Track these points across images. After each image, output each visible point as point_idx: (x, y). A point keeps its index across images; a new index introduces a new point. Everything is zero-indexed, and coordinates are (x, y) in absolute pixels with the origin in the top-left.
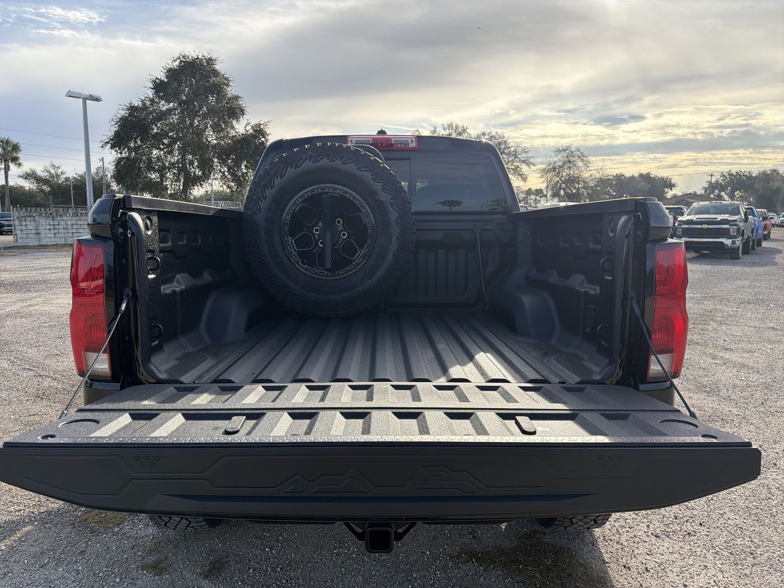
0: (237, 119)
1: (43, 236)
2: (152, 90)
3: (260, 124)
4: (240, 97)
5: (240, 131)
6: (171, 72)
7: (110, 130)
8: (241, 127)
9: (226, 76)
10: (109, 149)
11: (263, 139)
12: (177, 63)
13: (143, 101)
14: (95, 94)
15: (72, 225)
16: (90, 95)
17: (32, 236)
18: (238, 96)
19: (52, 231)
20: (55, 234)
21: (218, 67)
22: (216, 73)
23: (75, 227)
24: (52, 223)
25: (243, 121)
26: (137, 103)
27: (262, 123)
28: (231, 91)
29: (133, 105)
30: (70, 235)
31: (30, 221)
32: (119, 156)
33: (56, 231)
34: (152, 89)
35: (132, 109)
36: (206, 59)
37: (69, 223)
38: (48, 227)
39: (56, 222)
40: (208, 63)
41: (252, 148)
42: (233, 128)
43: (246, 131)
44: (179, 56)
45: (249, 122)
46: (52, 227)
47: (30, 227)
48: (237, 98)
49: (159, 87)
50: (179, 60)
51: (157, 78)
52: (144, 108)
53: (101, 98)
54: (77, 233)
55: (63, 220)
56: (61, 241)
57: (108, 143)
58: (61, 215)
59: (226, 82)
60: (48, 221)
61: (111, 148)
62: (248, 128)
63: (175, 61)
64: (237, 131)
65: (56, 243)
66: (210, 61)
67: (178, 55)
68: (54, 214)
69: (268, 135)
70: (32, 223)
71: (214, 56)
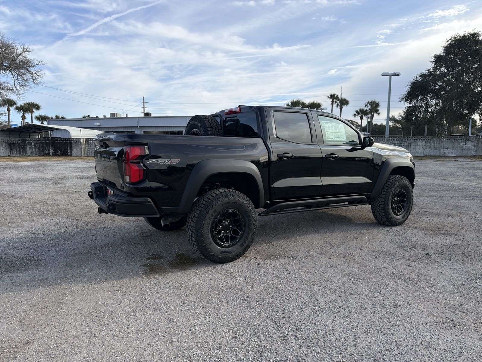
2: (432, 63)
6: (447, 49)
10: (403, 102)
12: (450, 42)
14: (397, 72)
16: (395, 73)
26: (425, 72)
29: (423, 73)
32: (409, 105)
36: (471, 35)
40: (473, 37)
49: (438, 60)
50: (451, 40)
53: (400, 74)
57: (403, 99)
61: (405, 101)
63: (448, 41)
66: (475, 35)
67: (450, 38)
71: (477, 31)
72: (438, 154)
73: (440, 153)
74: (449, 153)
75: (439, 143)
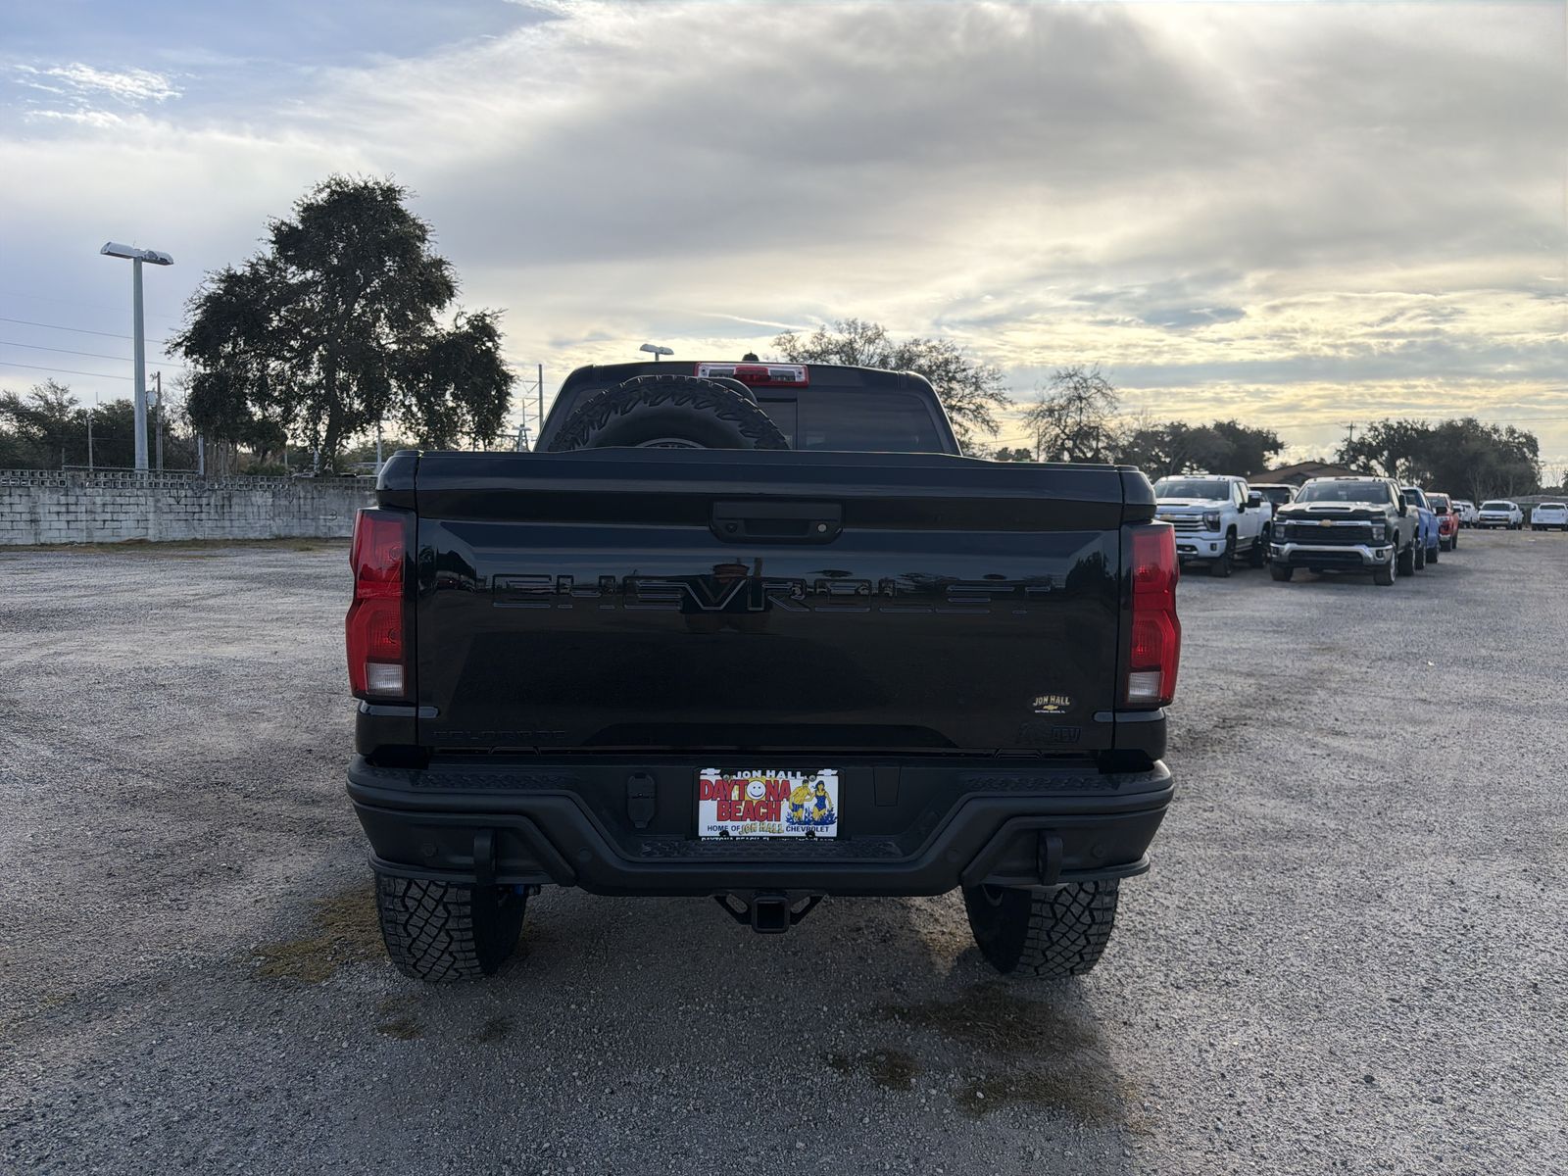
0: (441, 306)
1: (44, 525)
2: (272, 245)
3: (485, 315)
4: (444, 263)
5: (443, 327)
6: (310, 212)
7: (185, 321)
8: (446, 320)
9: (420, 222)
10: (181, 357)
11: (490, 344)
12: (325, 195)
13: (252, 265)
14: (160, 249)
15: (104, 505)
16: (150, 252)
17: (22, 526)
18: (441, 260)
19: (63, 517)
20: (68, 522)
21: (404, 204)
22: (400, 216)
23: (109, 509)
24: (63, 500)
25: (451, 308)
26: (241, 269)
27: (487, 313)
28: (430, 250)
29: (232, 272)
30: (99, 524)
31: (20, 496)
32: (201, 370)
33: (71, 517)
34: (273, 242)
35: (231, 280)
36: (381, 189)
37: (98, 500)
38: (55, 509)
39: (72, 500)
40: (386, 197)
41: (466, 360)
42: (431, 322)
43: (457, 328)
44: (329, 182)
45: (463, 310)
46: (63, 509)
47: (18, 508)
48: (439, 263)
49: (286, 239)
50: (329, 190)
51: (283, 223)
52: (256, 278)
53: (170, 258)
54: (112, 520)
55: (85, 495)
56: (82, 537)
57: (179, 344)
58: (82, 486)
59: (420, 233)
60: (55, 496)
61: (186, 354)
62: (462, 321)
63: (320, 191)
64: (439, 327)
65: (71, 540)
66: (390, 193)
67: (326, 180)
68: (68, 483)
69: (499, 336)
70: (24, 499)
71: (397, 184)
72: (311, 532)
73: (317, 528)
74: (340, 527)
75: (313, 498)
